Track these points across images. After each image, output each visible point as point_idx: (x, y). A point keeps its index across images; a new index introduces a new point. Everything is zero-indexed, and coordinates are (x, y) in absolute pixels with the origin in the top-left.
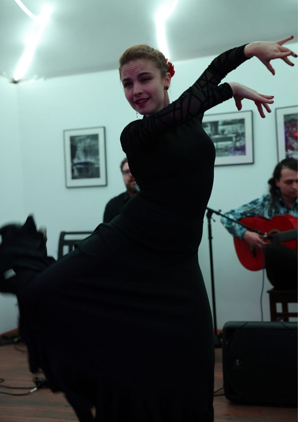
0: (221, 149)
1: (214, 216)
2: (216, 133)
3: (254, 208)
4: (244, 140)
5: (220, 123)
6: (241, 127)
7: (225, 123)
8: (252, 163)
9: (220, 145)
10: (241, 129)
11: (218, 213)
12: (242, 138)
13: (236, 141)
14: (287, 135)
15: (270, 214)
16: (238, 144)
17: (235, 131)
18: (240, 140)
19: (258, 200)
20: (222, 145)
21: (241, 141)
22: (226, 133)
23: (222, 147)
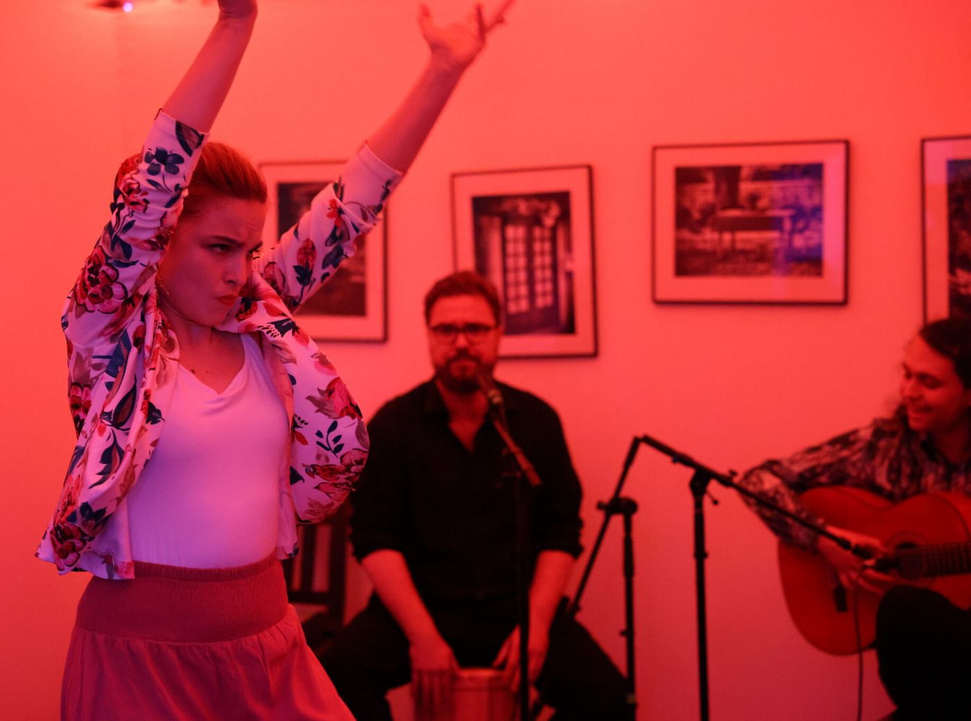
0: (744, 252)
1: (714, 487)
2: (733, 202)
3: (843, 461)
4: (820, 231)
5: (745, 173)
6: (811, 188)
7: (762, 174)
8: (844, 303)
9: (744, 241)
10: (810, 196)
11: (726, 481)
12: (813, 224)
13: (792, 232)
14: (956, 224)
15: (893, 476)
16: (799, 241)
17: (791, 200)
18: (806, 227)
19: (855, 432)
20: (750, 241)
21: (808, 233)
22: (762, 203)
23: (748, 246)
